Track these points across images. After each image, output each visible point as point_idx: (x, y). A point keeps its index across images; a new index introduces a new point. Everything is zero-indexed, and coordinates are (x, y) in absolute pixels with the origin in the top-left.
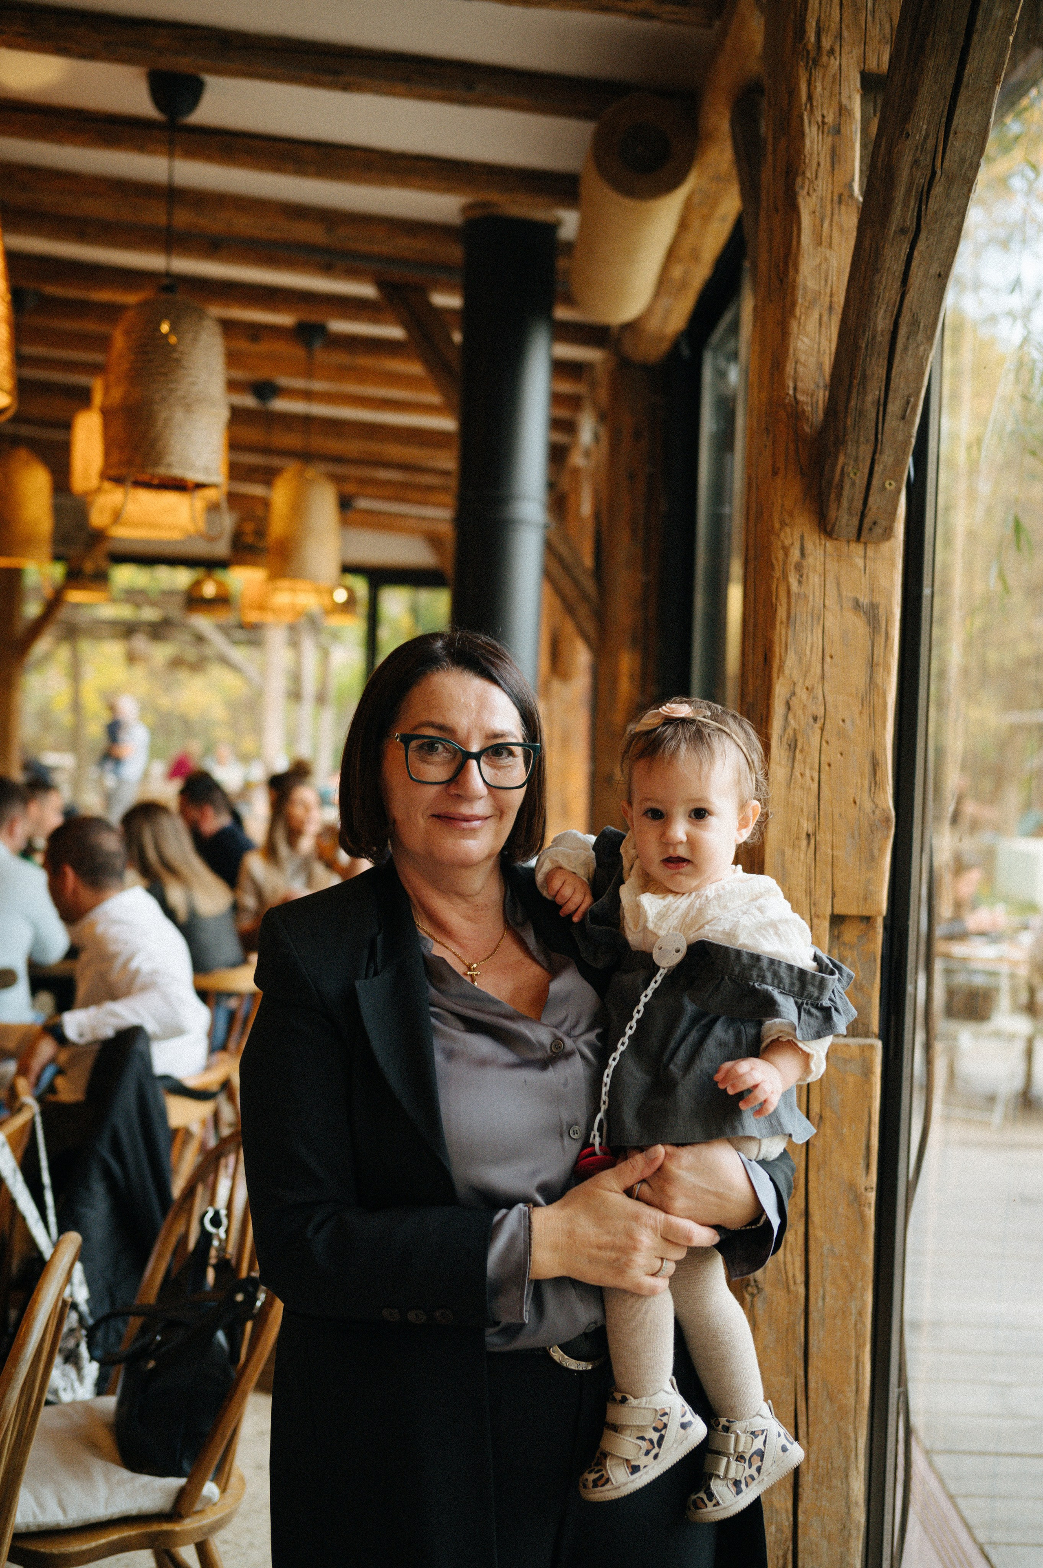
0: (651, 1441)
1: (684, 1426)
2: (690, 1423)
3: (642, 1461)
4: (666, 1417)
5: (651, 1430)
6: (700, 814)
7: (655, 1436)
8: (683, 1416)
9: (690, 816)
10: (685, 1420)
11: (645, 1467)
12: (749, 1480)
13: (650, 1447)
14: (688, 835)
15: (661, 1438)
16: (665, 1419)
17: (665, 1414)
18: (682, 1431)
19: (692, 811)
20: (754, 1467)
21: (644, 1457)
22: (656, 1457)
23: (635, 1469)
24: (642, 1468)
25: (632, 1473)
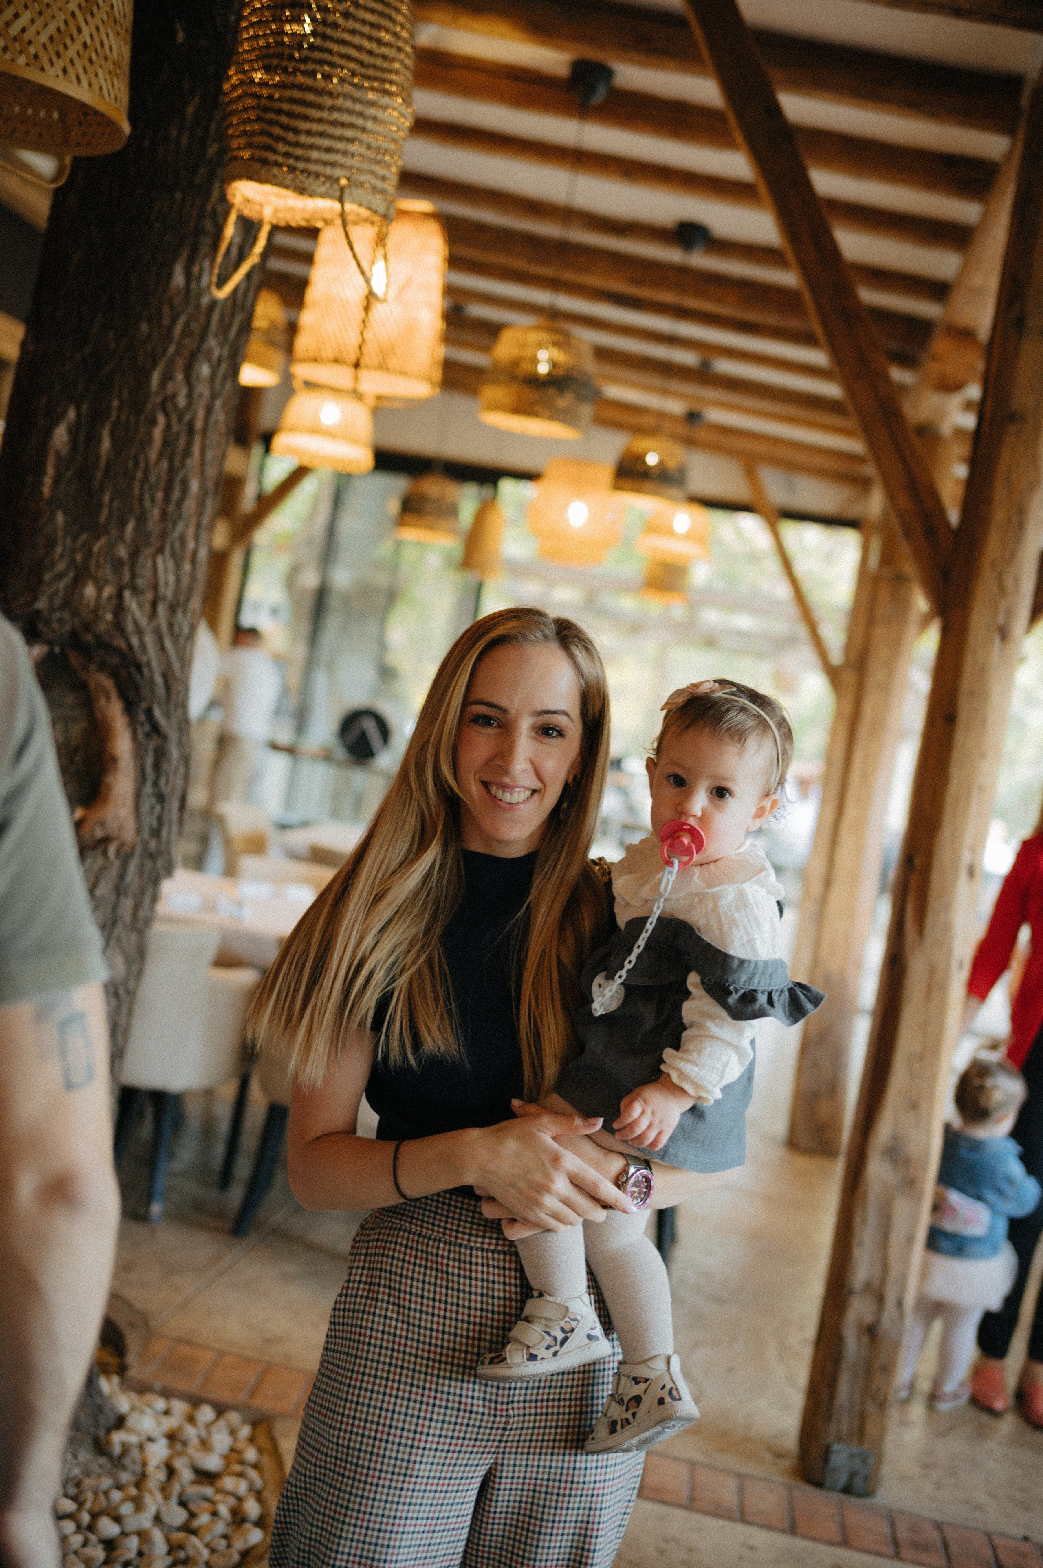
0: (555, 1339)
1: (590, 1337)
2: (597, 1338)
3: (541, 1352)
4: (576, 1323)
5: (559, 1329)
6: (720, 793)
7: (560, 1336)
8: (592, 1329)
9: (711, 793)
10: (593, 1333)
11: (542, 1359)
12: (624, 1422)
13: (553, 1343)
14: (704, 811)
15: (565, 1339)
16: (574, 1324)
17: (575, 1320)
18: (587, 1341)
19: (714, 788)
20: (630, 1412)
21: (543, 1349)
22: (555, 1354)
23: (532, 1357)
24: (539, 1358)
25: (528, 1360)
